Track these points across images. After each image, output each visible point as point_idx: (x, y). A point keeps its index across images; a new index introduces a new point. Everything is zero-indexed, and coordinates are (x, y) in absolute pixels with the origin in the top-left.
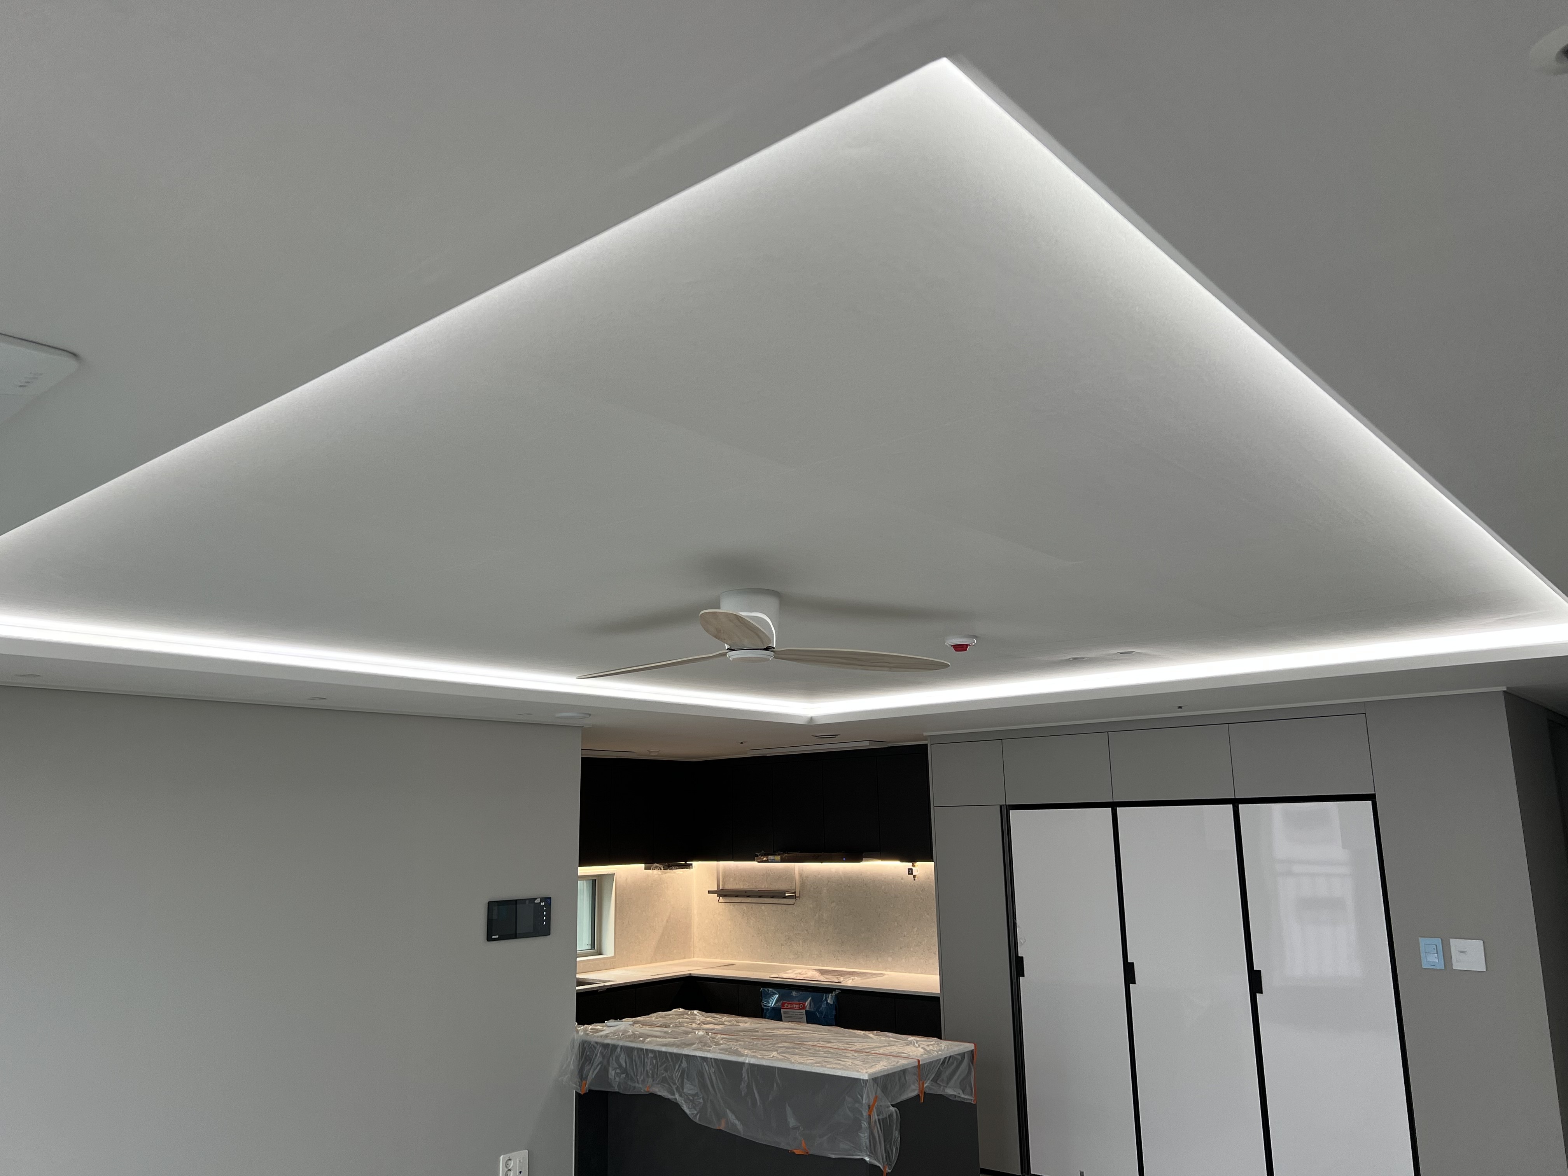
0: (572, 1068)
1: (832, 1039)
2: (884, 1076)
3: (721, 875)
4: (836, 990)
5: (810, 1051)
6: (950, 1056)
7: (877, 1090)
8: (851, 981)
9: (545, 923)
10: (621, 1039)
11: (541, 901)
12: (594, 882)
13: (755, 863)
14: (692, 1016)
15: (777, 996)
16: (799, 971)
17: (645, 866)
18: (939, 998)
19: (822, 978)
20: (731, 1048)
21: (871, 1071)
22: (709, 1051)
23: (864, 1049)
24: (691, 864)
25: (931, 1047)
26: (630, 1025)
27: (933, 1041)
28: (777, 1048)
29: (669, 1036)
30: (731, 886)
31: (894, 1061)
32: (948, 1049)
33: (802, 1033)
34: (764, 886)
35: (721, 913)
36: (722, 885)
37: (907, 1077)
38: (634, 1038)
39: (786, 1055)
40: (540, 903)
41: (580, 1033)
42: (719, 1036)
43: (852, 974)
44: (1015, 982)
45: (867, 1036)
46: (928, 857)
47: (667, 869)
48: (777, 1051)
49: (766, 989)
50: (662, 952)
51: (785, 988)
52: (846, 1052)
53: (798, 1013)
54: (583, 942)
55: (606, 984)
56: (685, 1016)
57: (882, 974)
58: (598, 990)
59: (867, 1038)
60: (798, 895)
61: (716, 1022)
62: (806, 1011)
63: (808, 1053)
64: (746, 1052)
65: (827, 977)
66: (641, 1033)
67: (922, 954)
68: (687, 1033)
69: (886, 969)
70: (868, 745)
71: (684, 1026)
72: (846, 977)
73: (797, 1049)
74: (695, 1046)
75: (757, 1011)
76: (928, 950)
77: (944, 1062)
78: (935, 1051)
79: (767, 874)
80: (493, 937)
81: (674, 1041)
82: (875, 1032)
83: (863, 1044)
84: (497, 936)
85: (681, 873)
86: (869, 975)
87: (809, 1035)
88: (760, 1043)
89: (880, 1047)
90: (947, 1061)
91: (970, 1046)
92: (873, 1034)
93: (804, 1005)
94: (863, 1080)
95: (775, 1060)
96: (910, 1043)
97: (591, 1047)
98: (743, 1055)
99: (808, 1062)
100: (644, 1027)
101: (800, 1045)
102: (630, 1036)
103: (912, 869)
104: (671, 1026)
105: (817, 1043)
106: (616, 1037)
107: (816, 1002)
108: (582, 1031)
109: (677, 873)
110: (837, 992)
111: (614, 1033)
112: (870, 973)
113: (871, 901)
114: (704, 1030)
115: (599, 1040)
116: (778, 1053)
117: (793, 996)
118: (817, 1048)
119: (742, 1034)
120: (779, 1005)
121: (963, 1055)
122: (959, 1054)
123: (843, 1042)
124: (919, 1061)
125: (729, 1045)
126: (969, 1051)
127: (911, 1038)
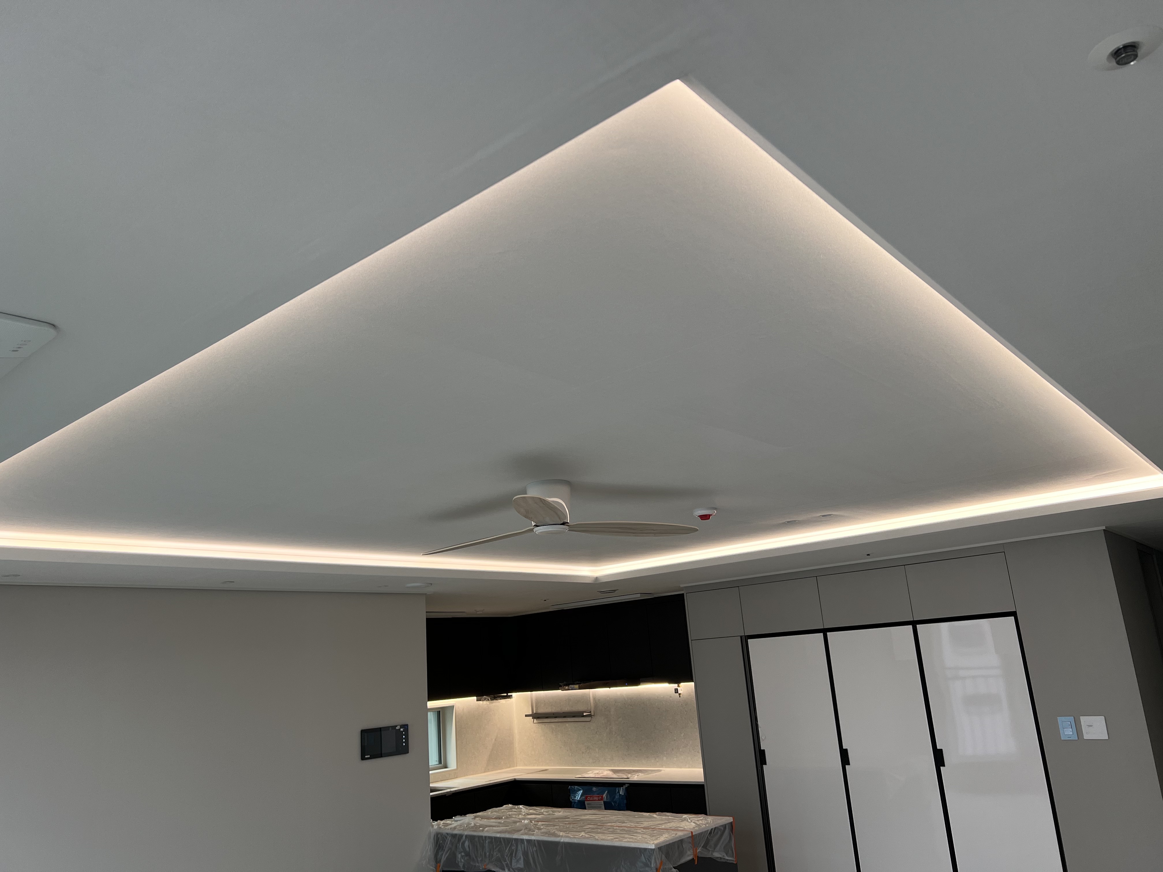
0: (430, 854)
1: (626, 820)
2: (667, 845)
3: (534, 702)
4: (626, 784)
5: (609, 830)
6: (715, 828)
7: (662, 856)
8: (636, 776)
9: (404, 744)
10: (466, 830)
11: (401, 728)
12: (439, 713)
13: (560, 691)
14: (519, 810)
15: (582, 791)
16: (597, 772)
17: (477, 698)
18: (704, 785)
19: (615, 776)
20: (550, 832)
21: (656, 842)
22: (533, 835)
23: (650, 826)
24: (512, 696)
25: (700, 822)
26: (473, 819)
27: (701, 817)
28: (584, 830)
29: (502, 825)
30: (542, 710)
31: (674, 834)
32: (713, 822)
33: (602, 817)
34: (567, 709)
35: (536, 731)
36: (536, 710)
37: (683, 846)
38: (476, 828)
39: (592, 834)
40: (400, 729)
41: (434, 826)
42: (540, 823)
43: (637, 772)
44: (759, 769)
45: (651, 816)
46: (689, 679)
47: (493, 700)
48: (585, 831)
49: (573, 787)
50: (493, 762)
51: (587, 785)
52: (637, 829)
53: (598, 804)
54: (433, 759)
55: (452, 790)
56: (513, 810)
57: (660, 770)
58: (446, 795)
59: (652, 818)
60: (593, 714)
61: (537, 813)
62: (604, 801)
63: (609, 831)
64: (561, 834)
65: (618, 775)
66: (482, 825)
67: (689, 753)
68: (515, 822)
69: (662, 766)
70: (639, 596)
71: (513, 817)
72: (633, 774)
73: (600, 829)
74: (521, 831)
75: (567, 804)
76: (693, 750)
77: (710, 833)
78: (704, 824)
79: (569, 699)
80: (366, 757)
81: (506, 829)
82: (657, 813)
83: (649, 822)
84: (369, 756)
85: (504, 702)
86: (650, 772)
87: (608, 818)
88: (571, 826)
89: (663, 824)
90: (713, 832)
91: (729, 819)
92: (656, 815)
93: (602, 797)
94: (651, 849)
95: (584, 838)
96: (685, 819)
97: (443, 838)
98: (559, 836)
99: (609, 838)
100: (483, 819)
101: (602, 826)
102: (472, 827)
103: (677, 689)
104: (503, 818)
105: (614, 823)
106: (462, 828)
107: (612, 794)
108: (436, 825)
109: (501, 702)
110: (627, 785)
111: (460, 826)
112: (651, 770)
113: (648, 715)
114: (528, 819)
115: (449, 831)
116: (585, 833)
117: (593, 791)
118: (615, 828)
119: (557, 820)
120: (583, 799)
121: (725, 826)
122: (722, 826)
123: (634, 822)
124: (692, 833)
125: (548, 829)
126: (729, 823)
127: (685, 816)
